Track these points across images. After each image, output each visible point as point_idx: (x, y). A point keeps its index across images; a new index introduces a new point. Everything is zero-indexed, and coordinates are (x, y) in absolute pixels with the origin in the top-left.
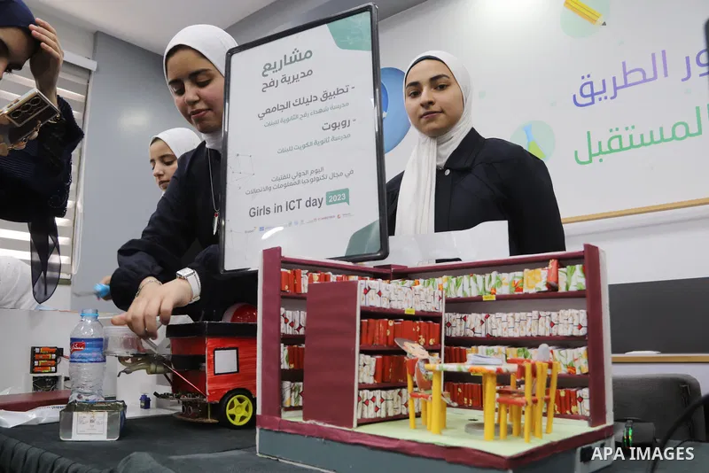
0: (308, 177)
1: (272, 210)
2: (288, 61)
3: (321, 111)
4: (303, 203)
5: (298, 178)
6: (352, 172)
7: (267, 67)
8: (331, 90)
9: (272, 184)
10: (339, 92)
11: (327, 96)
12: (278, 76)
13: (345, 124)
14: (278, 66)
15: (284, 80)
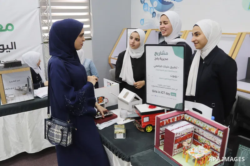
0: (166, 87)
1: (158, 92)
2: (161, 54)
3: (170, 71)
4: (165, 93)
5: (164, 87)
6: (177, 90)
7: (156, 53)
8: (173, 66)
9: (158, 86)
10: (175, 68)
11: (171, 68)
12: (159, 57)
13: (176, 77)
14: (159, 54)
15: (160, 59)
